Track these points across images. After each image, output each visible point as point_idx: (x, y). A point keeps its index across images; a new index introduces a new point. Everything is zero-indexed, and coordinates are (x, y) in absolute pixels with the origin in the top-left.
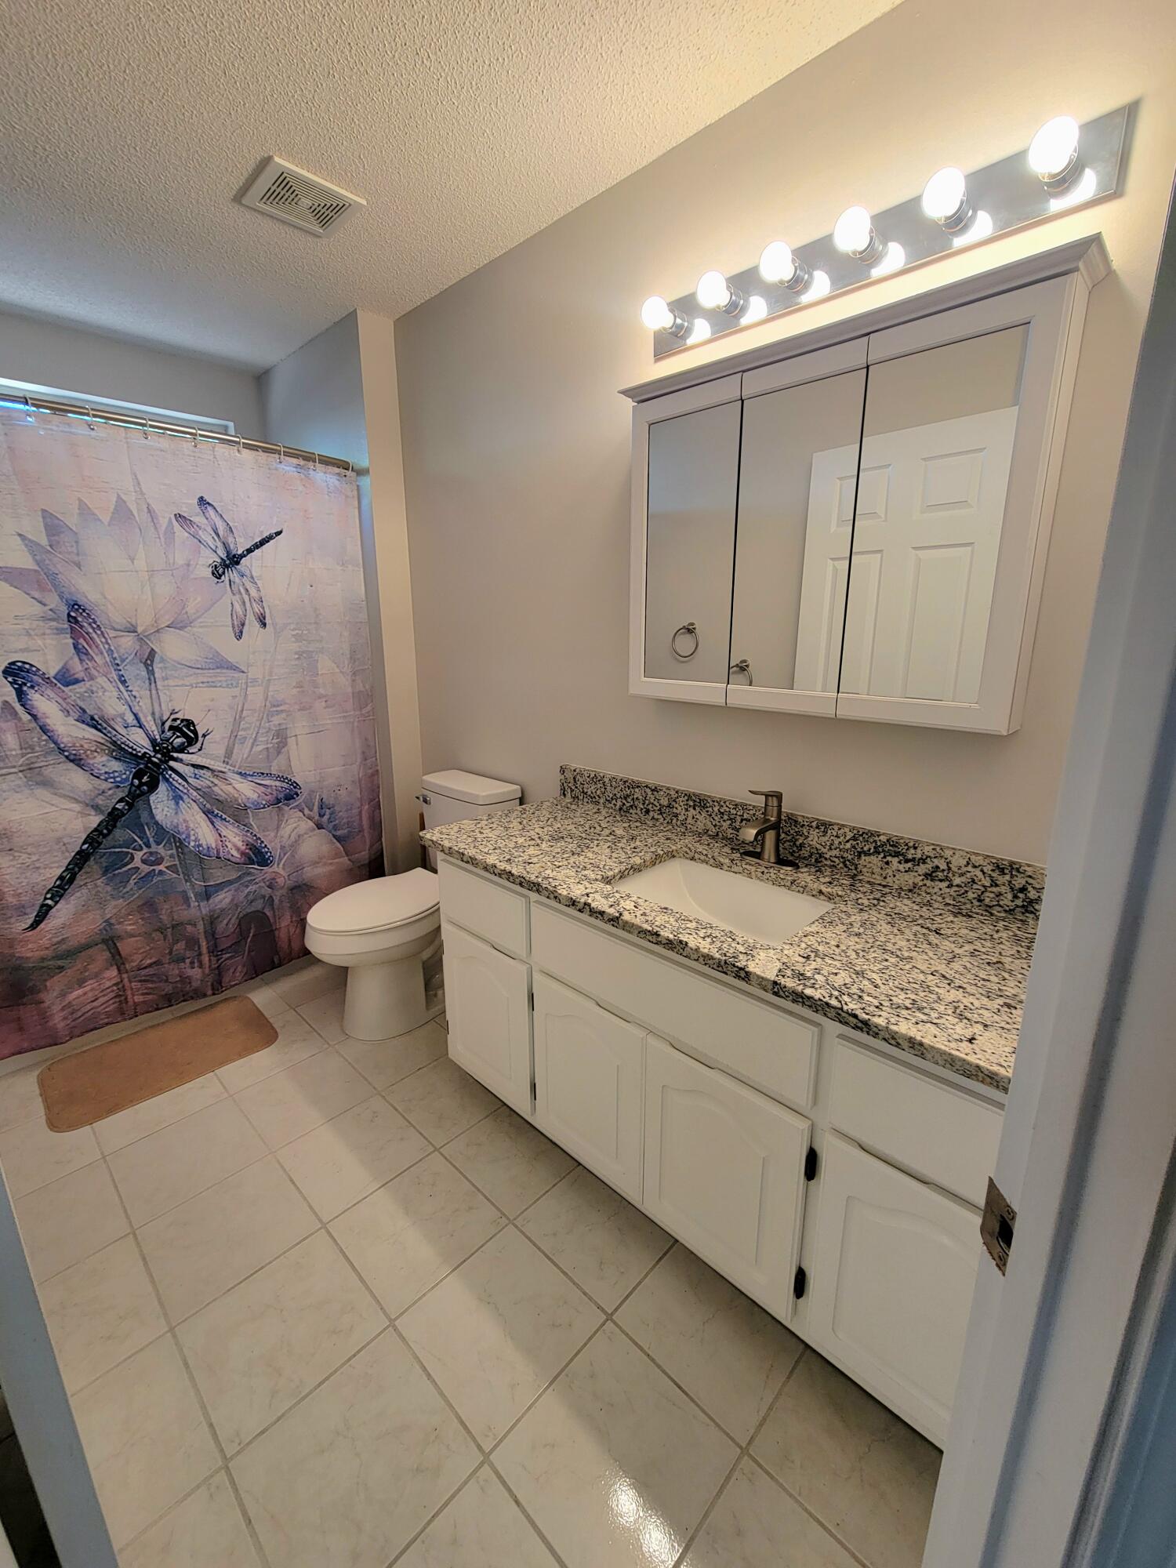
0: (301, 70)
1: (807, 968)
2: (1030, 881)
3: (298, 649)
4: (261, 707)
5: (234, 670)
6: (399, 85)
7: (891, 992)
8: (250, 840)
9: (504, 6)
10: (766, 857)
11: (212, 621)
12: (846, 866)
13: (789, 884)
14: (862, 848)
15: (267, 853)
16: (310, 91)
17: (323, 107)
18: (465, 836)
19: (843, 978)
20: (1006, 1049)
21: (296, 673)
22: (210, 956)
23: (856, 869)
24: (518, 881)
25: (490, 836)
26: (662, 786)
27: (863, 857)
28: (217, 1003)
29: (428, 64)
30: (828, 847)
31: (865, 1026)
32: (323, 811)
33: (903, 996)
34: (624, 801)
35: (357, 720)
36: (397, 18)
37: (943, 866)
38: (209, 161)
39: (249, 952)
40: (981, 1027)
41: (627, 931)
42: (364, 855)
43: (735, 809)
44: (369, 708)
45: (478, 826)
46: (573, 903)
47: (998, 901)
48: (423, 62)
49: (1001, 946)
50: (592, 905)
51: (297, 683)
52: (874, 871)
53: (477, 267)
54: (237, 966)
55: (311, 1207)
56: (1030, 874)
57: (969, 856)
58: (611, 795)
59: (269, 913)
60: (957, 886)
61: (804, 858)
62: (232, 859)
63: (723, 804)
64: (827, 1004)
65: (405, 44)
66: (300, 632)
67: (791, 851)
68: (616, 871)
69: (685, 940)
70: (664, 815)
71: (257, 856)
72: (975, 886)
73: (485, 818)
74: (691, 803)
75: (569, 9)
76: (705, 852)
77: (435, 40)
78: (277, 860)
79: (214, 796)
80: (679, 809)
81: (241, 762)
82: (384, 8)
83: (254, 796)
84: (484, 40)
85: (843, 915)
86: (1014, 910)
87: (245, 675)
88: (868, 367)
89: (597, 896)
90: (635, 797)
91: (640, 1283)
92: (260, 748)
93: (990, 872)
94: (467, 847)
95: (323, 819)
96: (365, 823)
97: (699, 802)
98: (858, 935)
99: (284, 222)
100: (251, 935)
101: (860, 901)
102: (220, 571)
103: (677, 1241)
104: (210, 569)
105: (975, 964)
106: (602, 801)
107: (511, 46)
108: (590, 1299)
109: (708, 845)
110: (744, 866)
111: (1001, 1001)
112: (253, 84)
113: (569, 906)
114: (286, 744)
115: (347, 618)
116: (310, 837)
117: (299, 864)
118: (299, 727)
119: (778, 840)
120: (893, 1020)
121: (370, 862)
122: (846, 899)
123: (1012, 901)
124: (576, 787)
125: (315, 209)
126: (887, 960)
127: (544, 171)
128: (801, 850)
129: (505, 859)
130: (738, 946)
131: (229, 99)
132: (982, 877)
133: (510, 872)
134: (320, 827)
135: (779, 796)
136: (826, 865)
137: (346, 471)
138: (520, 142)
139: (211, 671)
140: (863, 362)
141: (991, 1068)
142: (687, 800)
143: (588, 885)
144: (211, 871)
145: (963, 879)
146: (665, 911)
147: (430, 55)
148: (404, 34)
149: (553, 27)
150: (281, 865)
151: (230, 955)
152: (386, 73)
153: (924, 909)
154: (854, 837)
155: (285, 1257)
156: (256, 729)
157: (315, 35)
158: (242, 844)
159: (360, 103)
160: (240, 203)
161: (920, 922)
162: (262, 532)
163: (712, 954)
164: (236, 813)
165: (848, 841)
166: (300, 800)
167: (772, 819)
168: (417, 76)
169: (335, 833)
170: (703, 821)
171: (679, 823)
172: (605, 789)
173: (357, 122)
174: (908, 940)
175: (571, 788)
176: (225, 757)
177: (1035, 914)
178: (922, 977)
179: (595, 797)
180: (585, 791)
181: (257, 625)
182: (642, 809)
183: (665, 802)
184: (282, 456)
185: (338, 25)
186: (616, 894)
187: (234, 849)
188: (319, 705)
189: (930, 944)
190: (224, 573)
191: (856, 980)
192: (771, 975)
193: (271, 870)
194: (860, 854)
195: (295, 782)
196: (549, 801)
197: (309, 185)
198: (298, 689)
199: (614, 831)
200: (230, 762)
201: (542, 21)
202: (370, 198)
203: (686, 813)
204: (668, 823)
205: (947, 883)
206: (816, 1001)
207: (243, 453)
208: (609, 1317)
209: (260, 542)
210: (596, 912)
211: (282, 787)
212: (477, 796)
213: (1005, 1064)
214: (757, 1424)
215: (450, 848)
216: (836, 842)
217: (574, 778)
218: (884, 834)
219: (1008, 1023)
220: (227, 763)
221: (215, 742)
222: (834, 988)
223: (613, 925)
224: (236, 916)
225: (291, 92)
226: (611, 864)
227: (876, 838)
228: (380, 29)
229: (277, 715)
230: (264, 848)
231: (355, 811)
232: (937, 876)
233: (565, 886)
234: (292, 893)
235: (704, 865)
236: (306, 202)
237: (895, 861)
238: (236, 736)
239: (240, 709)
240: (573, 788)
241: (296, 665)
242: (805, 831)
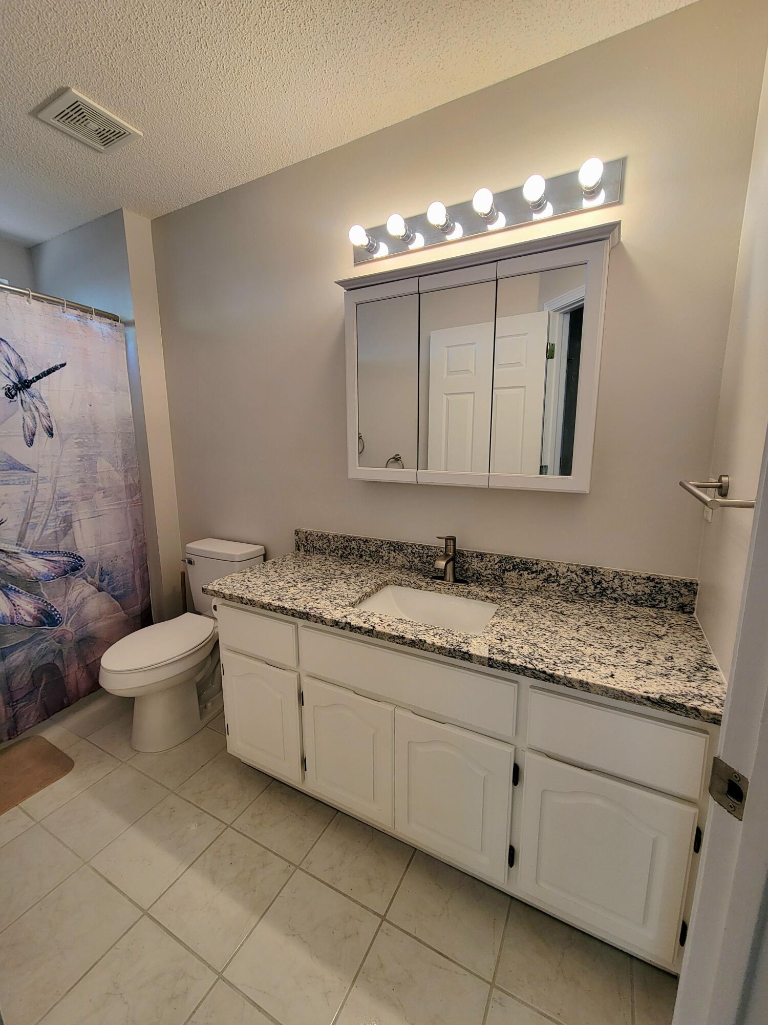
0: (105, 31)
1: (504, 646)
2: (603, 577)
3: (80, 454)
4: (50, 499)
5: (26, 470)
6: (181, 59)
7: (557, 654)
8: (41, 606)
9: (265, 25)
10: (448, 579)
11: (6, 432)
12: (496, 579)
13: (466, 594)
14: (505, 567)
15: (56, 615)
16: (110, 47)
17: (118, 61)
18: (239, 585)
19: (526, 650)
20: (631, 678)
21: (79, 471)
22: (5, 708)
23: (502, 580)
24: (290, 613)
25: (257, 583)
26: (370, 539)
27: (506, 573)
28: (12, 746)
29: (205, 50)
30: (484, 569)
31: (551, 678)
32: (103, 577)
33: (564, 655)
34: (344, 551)
35: (129, 505)
36: (187, 13)
37: (554, 574)
38: (13, 80)
39: (42, 698)
40: (613, 668)
41: (380, 638)
42: (137, 608)
43: (423, 549)
44: (138, 496)
45: (246, 576)
46: (336, 623)
47: (586, 591)
48: (201, 48)
49: (598, 617)
50: (352, 623)
51: (80, 479)
52: (513, 581)
53: (220, 192)
54: (30, 710)
55: (130, 900)
56: (602, 573)
57: (568, 566)
58: (334, 547)
59: (58, 664)
60: (563, 584)
61: (469, 577)
62: (25, 623)
63: (414, 547)
64: (525, 667)
65: (190, 33)
66: (82, 440)
67: (461, 573)
68: (357, 598)
69: (423, 639)
70: (373, 558)
71: (48, 618)
72: (573, 584)
73: (248, 571)
74: (392, 548)
75: (309, 38)
76: (408, 580)
77: (212, 35)
78: (65, 619)
79: (8, 574)
80: (384, 553)
81: (33, 543)
82: (178, 5)
83: (45, 570)
84: (248, 43)
85: (507, 610)
86: (595, 595)
87: (35, 474)
88: (497, 280)
89: (352, 616)
90: (352, 547)
91: (399, 887)
92: (49, 532)
93: (580, 574)
94: (243, 592)
95: (103, 584)
96: (138, 583)
97: (397, 547)
98: (522, 621)
99: (72, 137)
100: (43, 684)
101: (512, 600)
102: (13, 393)
103: (416, 849)
104: (4, 391)
105: (591, 630)
106: (327, 552)
107: (266, 52)
108: (367, 908)
109: (408, 574)
110: (436, 586)
111: (614, 650)
112: (62, 32)
113: (333, 626)
114: (71, 527)
115: (119, 430)
116: (92, 599)
117: (84, 621)
118: (82, 513)
119: (454, 568)
120: (567, 671)
121: (141, 614)
122: (504, 600)
123: (594, 590)
124: (308, 544)
125: (101, 132)
126: (545, 635)
127: (277, 136)
128: (467, 572)
129: (276, 598)
130: (457, 638)
131: (39, 38)
132: (577, 578)
133: (284, 607)
134: (100, 589)
135: (454, 539)
136: (483, 580)
137: (116, 322)
138: (263, 114)
139: (5, 472)
140: (494, 277)
141: (630, 691)
142: (389, 547)
143: (343, 610)
144: (6, 635)
145: (566, 580)
146: (401, 621)
147: (208, 44)
148: (191, 26)
149: (296, 47)
150: (69, 624)
151: (24, 703)
152: (172, 49)
153: (549, 600)
154: (500, 561)
155: (116, 948)
156: (46, 517)
157: (120, 9)
158: (34, 610)
159: (149, 65)
160: (37, 117)
161: (550, 608)
162: (49, 363)
163: (443, 646)
164: (28, 585)
165: (496, 564)
166: (84, 570)
167: (451, 554)
168: (196, 56)
169: (114, 594)
170: (401, 559)
171: (384, 562)
172: (330, 543)
173: (144, 77)
174: (550, 621)
175: (304, 545)
176: (18, 541)
177: (607, 596)
178: (568, 642)
179: (322, 549)
180: (315, 545)
181: (46, 435)
182: (357, 555)
183: (373, 549)
184: (65, 308)
185: (140, 7)
186: (364, 614)
187: (26, 615)
188: (99, 496)
189: (562, 621)
190: (16, 394)
191: (535, 650)
192: (486, 654)
193: (60, 628)
194: (504, 571)
195: (79, 557)
196: (289, 554)
197: (96, 114)
198: (80, 484)
199: (343, 571)
200: (23, 544)
201: (289, 41)
202: (146, 132)
203: (389, 555)
204: (376, 562)
205: (556, 584)
206: (517, 666)
207: (32, 303)
208: (383, 918)
209: (47, 371)
210: (355, 628)
211: (68, 561)
212: (234, 555)
213: (636, 687)
214: (496, 962)
215: (231, 595)
216: (489, 565)
217: (306, 538)
218: (517, 557)
219: (625, 662)
220: (20, 546)
221: (8, 529)
222: (525, 657)
223: (369, 635)
224: (29, 670)
225: (93, 45)
226: (352, 593)
227: (514, 560)
228: (172, 18)
229: (63, 504)
230: (54, 611)
231: (130, 575)
232: (550, 580)
233: (327, 612)
234: (78, 645)
235: (408, 588)
236: (93, 126)
237: (525, 573)
238: (28, 523)
239: (31, 501)
240: (305, 544)
241: (79, 465)
242: (469, 560)
